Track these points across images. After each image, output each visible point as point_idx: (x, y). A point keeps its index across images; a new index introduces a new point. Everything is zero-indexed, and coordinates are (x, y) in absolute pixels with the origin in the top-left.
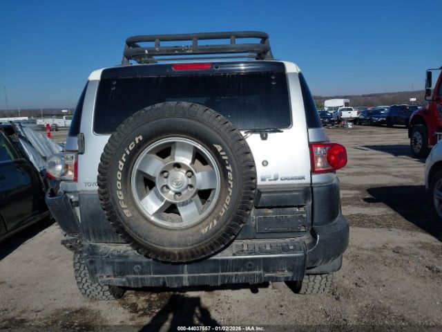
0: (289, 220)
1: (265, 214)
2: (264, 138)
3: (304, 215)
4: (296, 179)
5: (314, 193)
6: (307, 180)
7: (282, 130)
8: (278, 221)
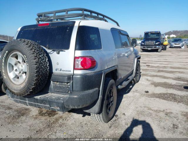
0: (64, 88)
1: (56, 84)
2: (58, 53)
3: (69, 87)
4: (68, 71)
5: (73, 78)
6: (72, 72)
7: (65, 50)
8: (60, 87)
